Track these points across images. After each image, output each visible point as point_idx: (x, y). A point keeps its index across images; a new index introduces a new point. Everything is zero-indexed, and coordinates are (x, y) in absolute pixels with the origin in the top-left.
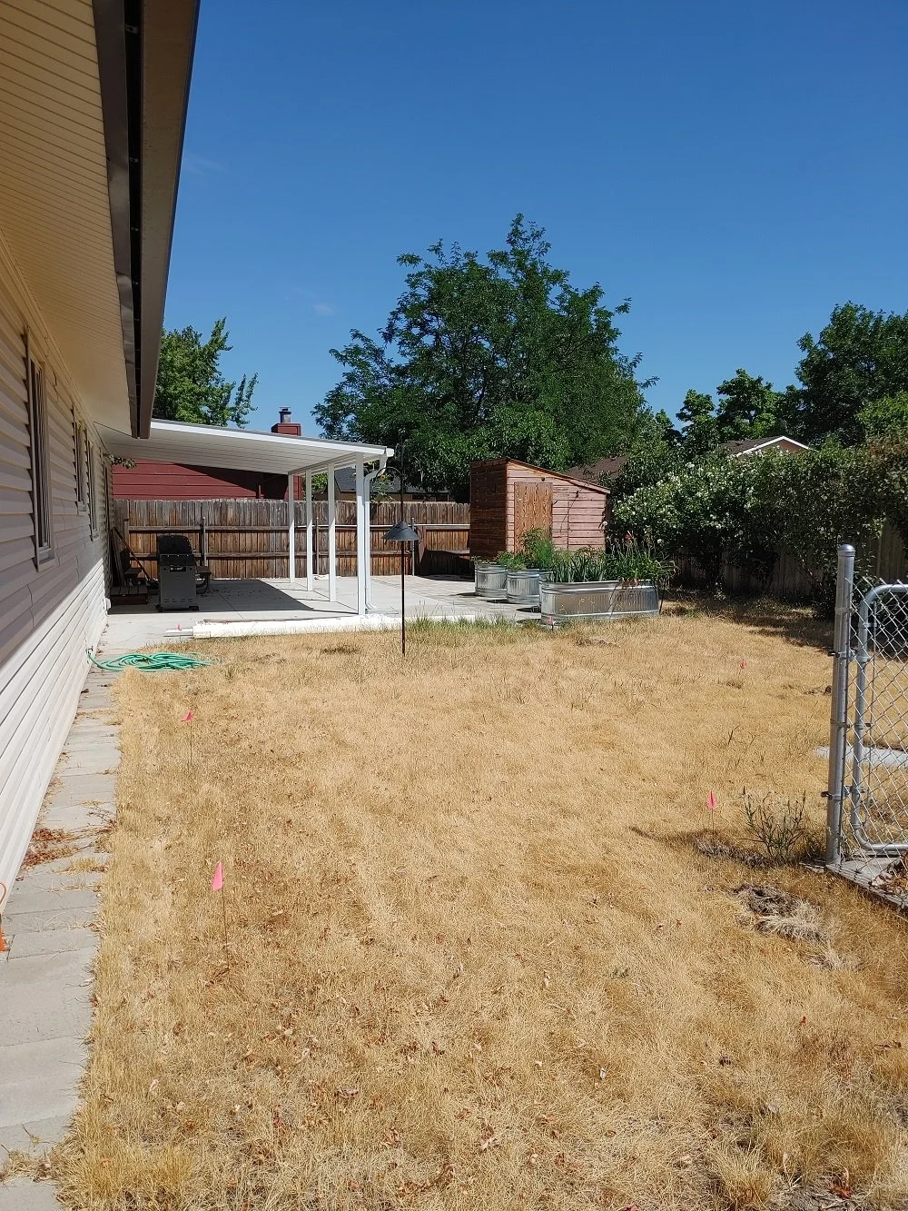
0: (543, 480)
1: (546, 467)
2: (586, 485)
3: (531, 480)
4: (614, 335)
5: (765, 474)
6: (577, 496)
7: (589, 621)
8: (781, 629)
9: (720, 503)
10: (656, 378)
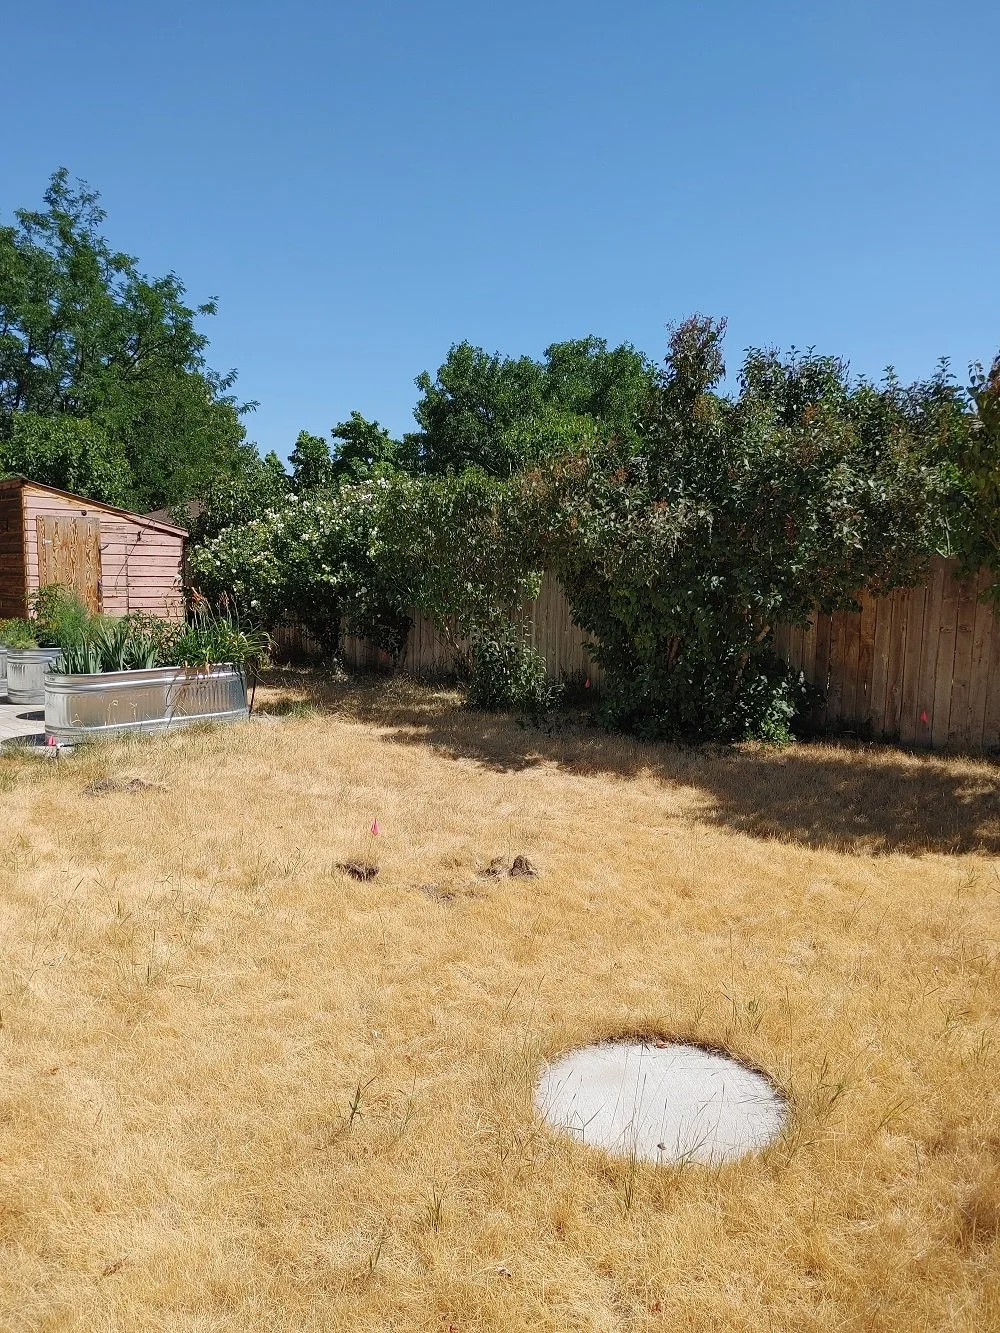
0: (84, 513)
1: (96, 498)
2: (151, 524)
3: (64, 514)
4: (201, 342)
5: (394, 506)
6: (139, 539)
7: (126, 738)
8: (424, 730)
9: (335, 550)
10: (255, 403)
